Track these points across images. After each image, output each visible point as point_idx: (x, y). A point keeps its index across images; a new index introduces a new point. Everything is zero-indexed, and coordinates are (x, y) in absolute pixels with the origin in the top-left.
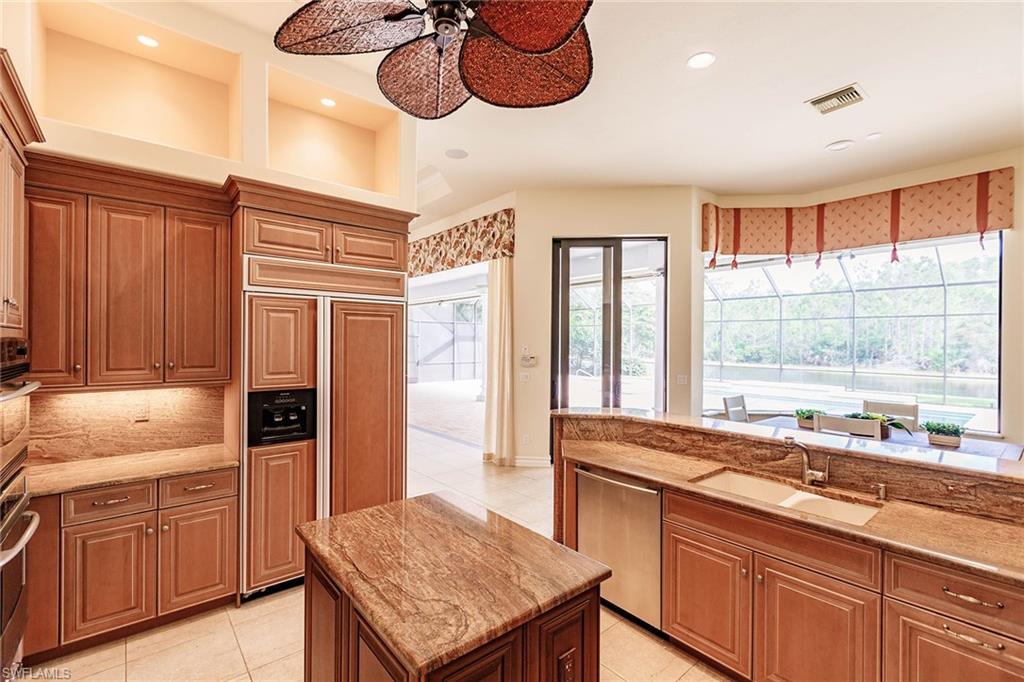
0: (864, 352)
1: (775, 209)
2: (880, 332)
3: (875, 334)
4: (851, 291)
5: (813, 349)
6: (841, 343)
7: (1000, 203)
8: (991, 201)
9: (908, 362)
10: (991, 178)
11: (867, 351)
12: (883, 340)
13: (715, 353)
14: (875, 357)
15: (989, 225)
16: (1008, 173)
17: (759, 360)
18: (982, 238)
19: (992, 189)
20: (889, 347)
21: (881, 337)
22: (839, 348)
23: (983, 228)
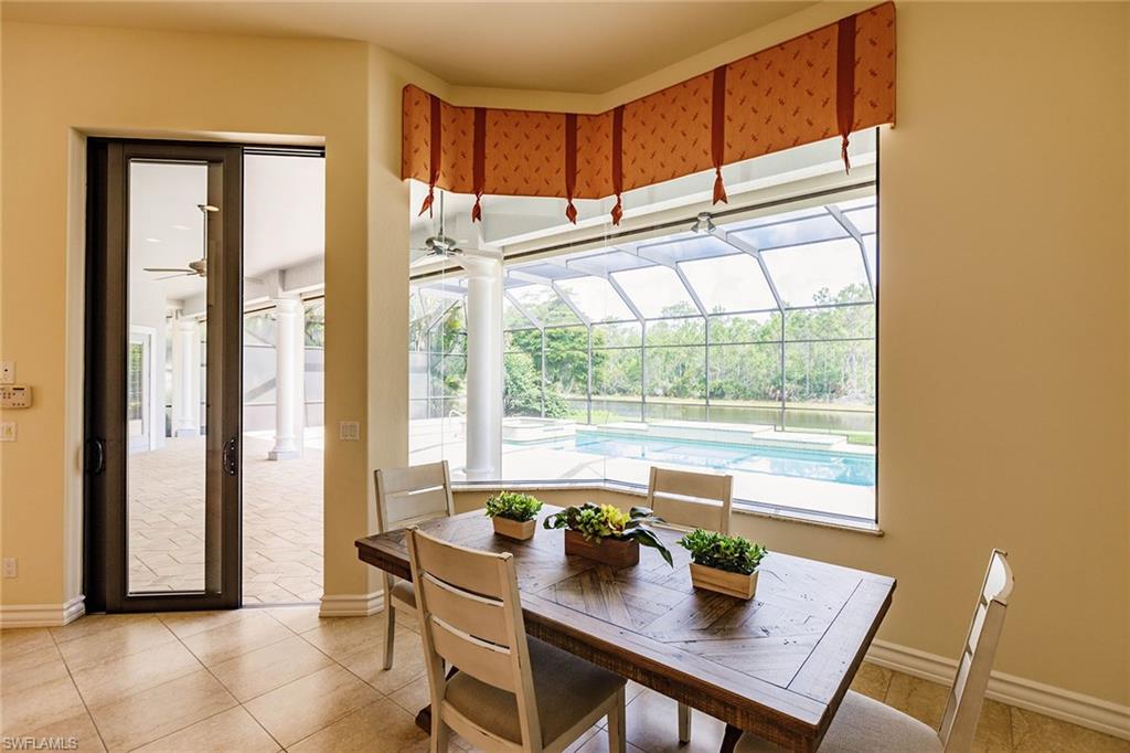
0: (822, 386)
1: (547, 114)
2: (837, 365)
3: (832, 367)
4: (780, 310)
5: (775, 384)
6: (800, 377)
7: (873, 74)
8: (858, 70)
9: (862, 396)
10: (858, 26)
11: (826, 385)
12: (840, 373)
13: (677, 388)
14: (833, 392)
15: (856, 121)
16: (886, 16)
17: (722, 396)
18: (846, 144)
19: (861, 47)
20: (845, 380)
21: (837, 370)
22: (798, 382)
23: (846, 127)
